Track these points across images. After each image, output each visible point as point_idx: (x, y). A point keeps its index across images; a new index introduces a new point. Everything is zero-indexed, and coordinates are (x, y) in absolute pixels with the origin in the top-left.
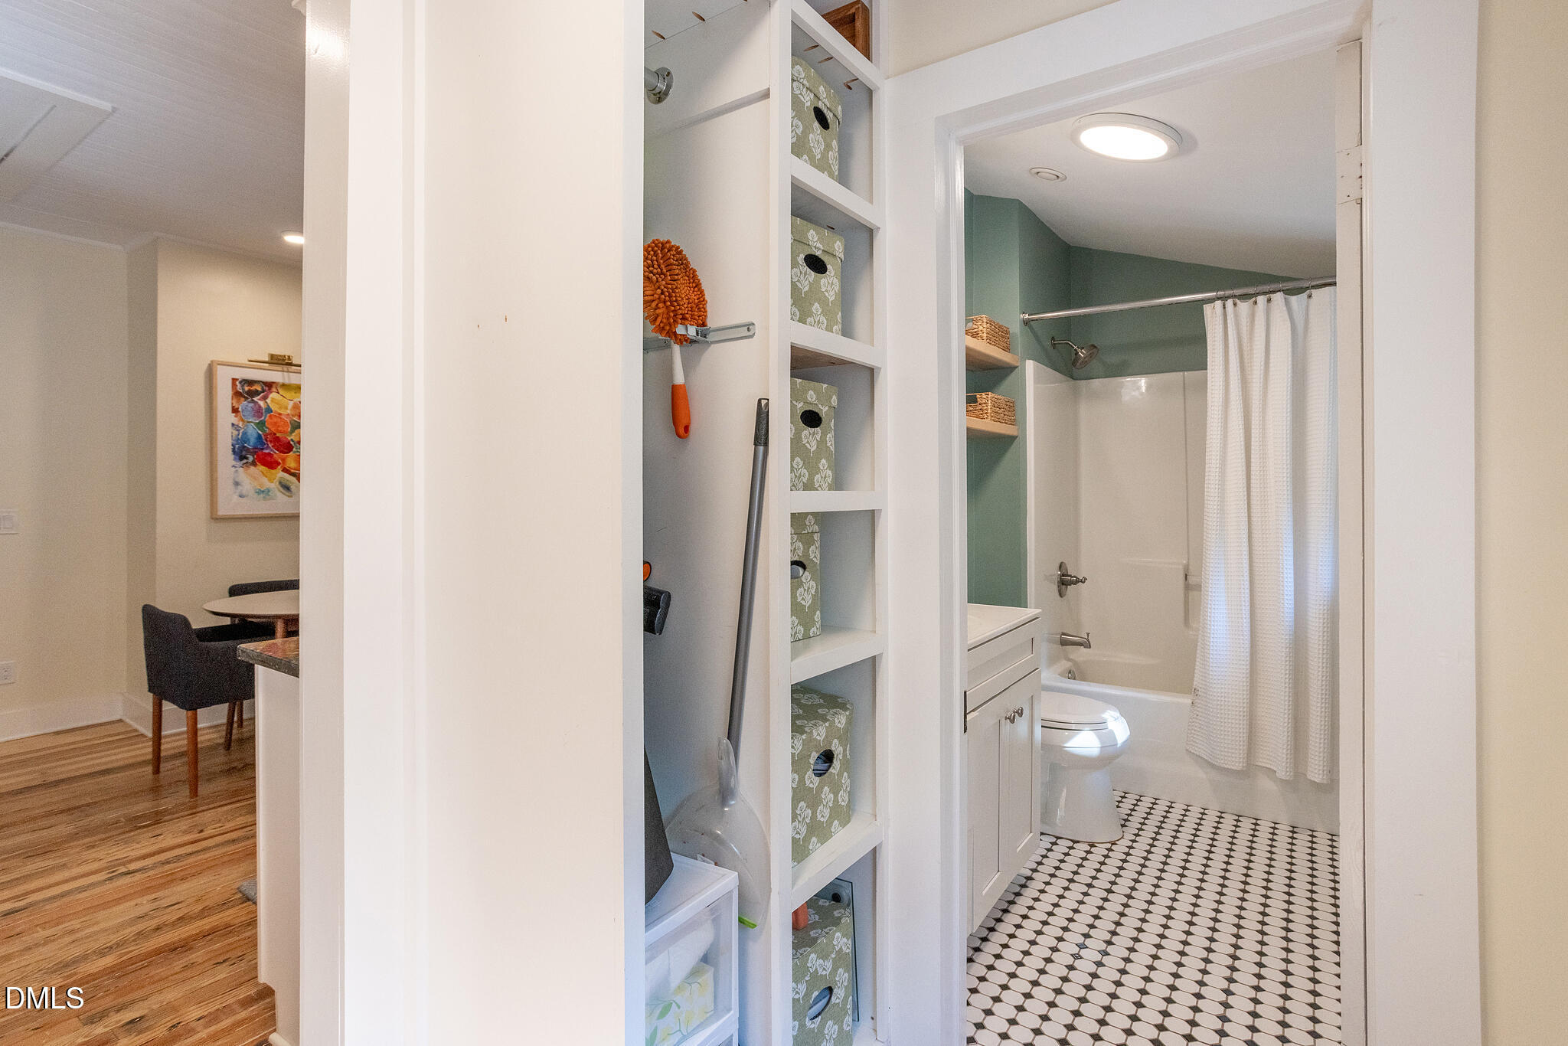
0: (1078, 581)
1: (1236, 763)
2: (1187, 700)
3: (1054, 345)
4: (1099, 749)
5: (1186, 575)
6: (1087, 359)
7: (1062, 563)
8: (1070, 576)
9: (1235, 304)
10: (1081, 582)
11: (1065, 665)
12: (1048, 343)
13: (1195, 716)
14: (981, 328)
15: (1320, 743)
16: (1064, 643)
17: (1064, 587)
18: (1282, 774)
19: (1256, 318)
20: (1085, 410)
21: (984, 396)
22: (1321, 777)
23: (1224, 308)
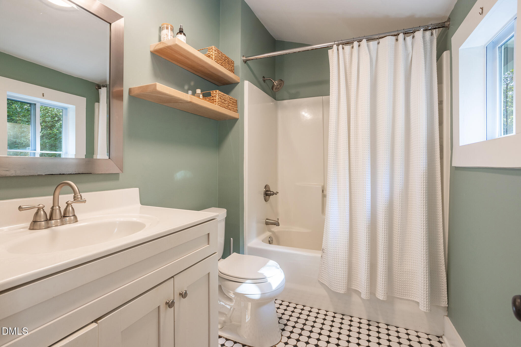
0: (273, 194)
1: (341, 290)
2: (318, 254)
3: (264, 81)
4: (260, 295)
5: (323, 190)
6: (278, 87)
7: (266, 185)
8: (271, 191)
9: (343, 48)
10: (275, 194)
11: (268, 234)
12: (261, 80)
13: (323, 263)
14: (211, 53)
15: (383, 279)
16: (267, 223)
17: (267, 197)
18: (364, 296)
19: (353, 55)
20: (280, 114)
21: (214, 92)
22: (383, 297)
23: (338, 51)
